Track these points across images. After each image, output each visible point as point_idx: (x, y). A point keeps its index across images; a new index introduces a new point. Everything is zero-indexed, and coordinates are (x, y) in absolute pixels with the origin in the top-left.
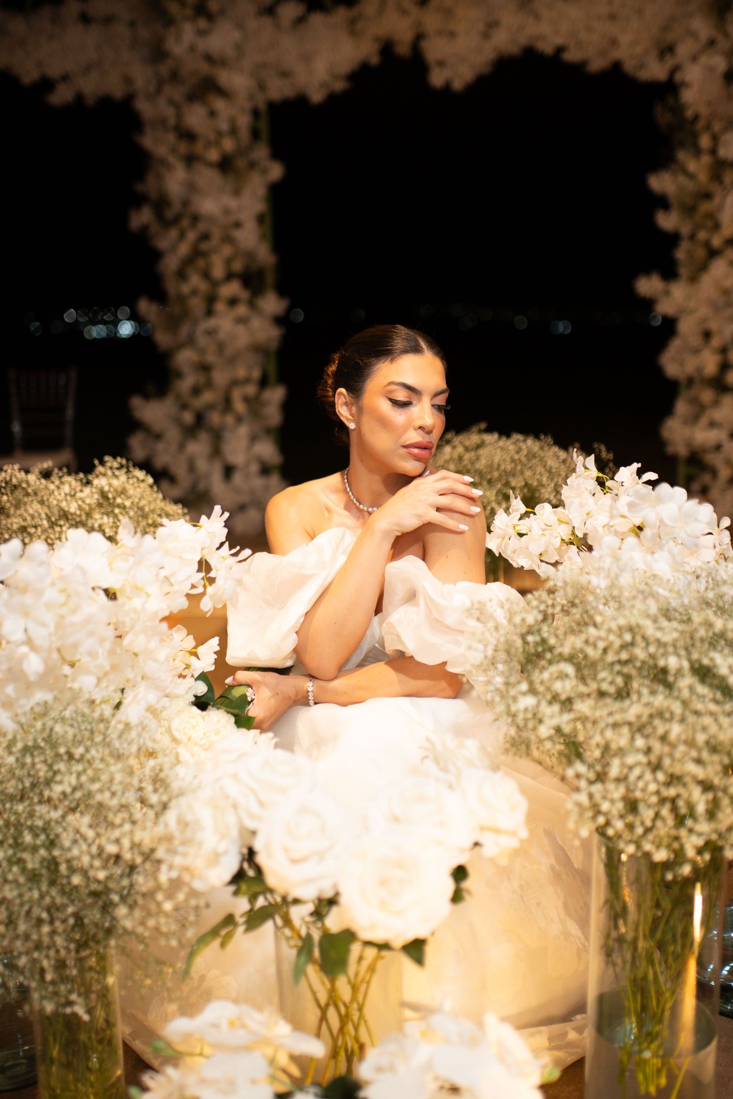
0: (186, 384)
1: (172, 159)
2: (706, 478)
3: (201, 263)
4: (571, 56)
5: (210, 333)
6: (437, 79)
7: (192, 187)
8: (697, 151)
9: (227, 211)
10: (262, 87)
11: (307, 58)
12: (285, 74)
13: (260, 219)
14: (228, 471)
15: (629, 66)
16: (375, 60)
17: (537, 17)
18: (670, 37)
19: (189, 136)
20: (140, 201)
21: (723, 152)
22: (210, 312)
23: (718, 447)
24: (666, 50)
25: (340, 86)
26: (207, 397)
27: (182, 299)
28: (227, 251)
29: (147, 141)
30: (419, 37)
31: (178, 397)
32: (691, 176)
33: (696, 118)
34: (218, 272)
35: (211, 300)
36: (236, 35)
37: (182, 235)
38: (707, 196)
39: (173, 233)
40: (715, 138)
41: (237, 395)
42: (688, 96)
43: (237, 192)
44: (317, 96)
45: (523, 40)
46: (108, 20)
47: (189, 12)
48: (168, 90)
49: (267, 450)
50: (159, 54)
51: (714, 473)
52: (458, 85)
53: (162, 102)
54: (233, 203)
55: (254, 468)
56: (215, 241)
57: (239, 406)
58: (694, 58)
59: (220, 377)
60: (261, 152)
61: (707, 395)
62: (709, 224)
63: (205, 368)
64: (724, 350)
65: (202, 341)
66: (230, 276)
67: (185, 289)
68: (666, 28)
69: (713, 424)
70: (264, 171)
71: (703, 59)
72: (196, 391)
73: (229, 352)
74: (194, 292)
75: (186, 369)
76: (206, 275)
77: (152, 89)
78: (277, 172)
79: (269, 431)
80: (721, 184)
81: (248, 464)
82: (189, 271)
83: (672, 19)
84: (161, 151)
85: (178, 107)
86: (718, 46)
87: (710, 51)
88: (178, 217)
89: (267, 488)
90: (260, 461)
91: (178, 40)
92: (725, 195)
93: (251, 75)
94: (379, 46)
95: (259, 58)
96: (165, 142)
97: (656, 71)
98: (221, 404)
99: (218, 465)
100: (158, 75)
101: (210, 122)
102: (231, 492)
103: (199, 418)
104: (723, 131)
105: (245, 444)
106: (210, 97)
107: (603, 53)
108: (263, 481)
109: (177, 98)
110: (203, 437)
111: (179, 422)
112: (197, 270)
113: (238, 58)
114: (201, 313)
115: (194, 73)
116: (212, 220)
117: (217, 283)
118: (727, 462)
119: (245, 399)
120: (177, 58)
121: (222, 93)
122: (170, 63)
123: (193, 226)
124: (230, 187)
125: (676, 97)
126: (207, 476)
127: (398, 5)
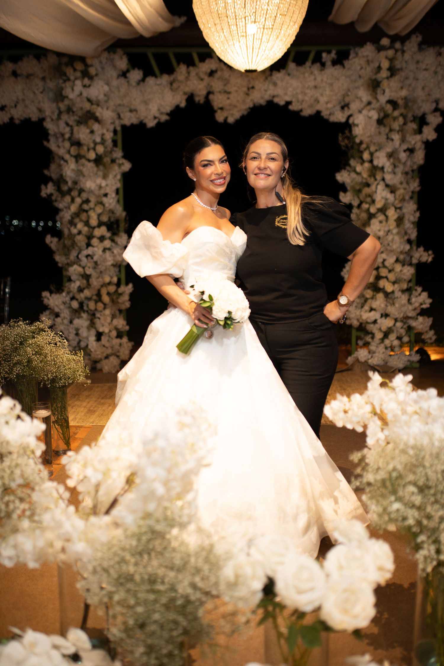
0: (75, 286)
1: (67, 157)
2: (368, 339)
3: (84, 216)
4: (293, 107)
5: (89, 256)
6: (220, 117)
7: (80, 173)
8: (363, 162)
9: (100, 187)
10: (119, 117)
11: (146, 103)
12: (132, 111)
13: (117, 191)
14: (99, 336)
15: (325, 113)
16: (183, 105)
17: (275, 84)
18: (347, 100)
19: (78, 144)
20: (47, 180)
21: (375, 163)
22: (88, 244)
23: (375, 322)
24: (344, 106)
25: (164, 118)
26: (87, 293)
27: (72, 236)
28: (99, 210)
29: (52, 145)
30: (209, 93)
31: (69, 292)
32: (358, 174)
33: (361, 143)
34: (94, 222)
35: (89, 237)
36: (106, 88)
37: (73, 200)
38: (368, 185)
39: (68, 199)
40: (372, 154)
41: (104, 291)
42: (357, 131)
43: (105, 177)
44: (151, 124)
45: (267, 97)
46: (29, 76)
47: (78, 74)
48: (65, 117)
49: (121, 323)
50: (60, 97)
51: (373, 336)
52: (231, 120)
53: (62, 124)
54: (104, 184)
55: (114, 333)
56: (92, 205)
57: (106, 299)
58: (360, 112)
59: (95, 282)
60: (118, 154)
61: (369, 293)
62: (369, 200)
63: (87, 277)
65: (84, 260)
66: (100, 224)
67: (74, 231)
68: (346, 95)
69: (372, 309)
70: (120, 165)
71: (365, 112)
72: (80, 290)
73: (102, 268)
74: (80, 233)
75: (74, 277)
76: (87, 223)
77: (55, 117)
78: (127, 166)
79: (120, 311)
80: (376, 180)
81: (110, 331)
82: (77, 220)
83: (349, 90)
84: (61, 152)
85: (71, 127)
86: (373, 106)
87: (368, 107)
88: (70, 190)
89: (120, 345)
90: (116, 329)
91: (73, 90)
92: (378, 184)
93: (114, 111)
94: (185, 97)
95: (119, 102)
96: (64, 147)
97: (339, 117)
98: (95, 297)
99: (93, 332)
100: (59, 109)
101: (90, 136)
102: (101, 346)
103: (81, 304)
104: (376, 151)
105: (109, 319)
106: (91, 122)
107: (311, 106)
108: (118, 341)
109: (71, 123)
110: (84, 315)
111: (70, 307)
112: (81, 220)
113: (106, 101)
114: (83, 244)
115: (81, 109)
116: (91, 192)
117: (94, 228)
118: (380, 329)
119: (108, 294)
120: (71, 100)
121: (97, 120)
122: (66, 102)
123: (79, 195)
124: (101, 173)
125: (350, 131)
126: (87, 338)
127: (197, 74)
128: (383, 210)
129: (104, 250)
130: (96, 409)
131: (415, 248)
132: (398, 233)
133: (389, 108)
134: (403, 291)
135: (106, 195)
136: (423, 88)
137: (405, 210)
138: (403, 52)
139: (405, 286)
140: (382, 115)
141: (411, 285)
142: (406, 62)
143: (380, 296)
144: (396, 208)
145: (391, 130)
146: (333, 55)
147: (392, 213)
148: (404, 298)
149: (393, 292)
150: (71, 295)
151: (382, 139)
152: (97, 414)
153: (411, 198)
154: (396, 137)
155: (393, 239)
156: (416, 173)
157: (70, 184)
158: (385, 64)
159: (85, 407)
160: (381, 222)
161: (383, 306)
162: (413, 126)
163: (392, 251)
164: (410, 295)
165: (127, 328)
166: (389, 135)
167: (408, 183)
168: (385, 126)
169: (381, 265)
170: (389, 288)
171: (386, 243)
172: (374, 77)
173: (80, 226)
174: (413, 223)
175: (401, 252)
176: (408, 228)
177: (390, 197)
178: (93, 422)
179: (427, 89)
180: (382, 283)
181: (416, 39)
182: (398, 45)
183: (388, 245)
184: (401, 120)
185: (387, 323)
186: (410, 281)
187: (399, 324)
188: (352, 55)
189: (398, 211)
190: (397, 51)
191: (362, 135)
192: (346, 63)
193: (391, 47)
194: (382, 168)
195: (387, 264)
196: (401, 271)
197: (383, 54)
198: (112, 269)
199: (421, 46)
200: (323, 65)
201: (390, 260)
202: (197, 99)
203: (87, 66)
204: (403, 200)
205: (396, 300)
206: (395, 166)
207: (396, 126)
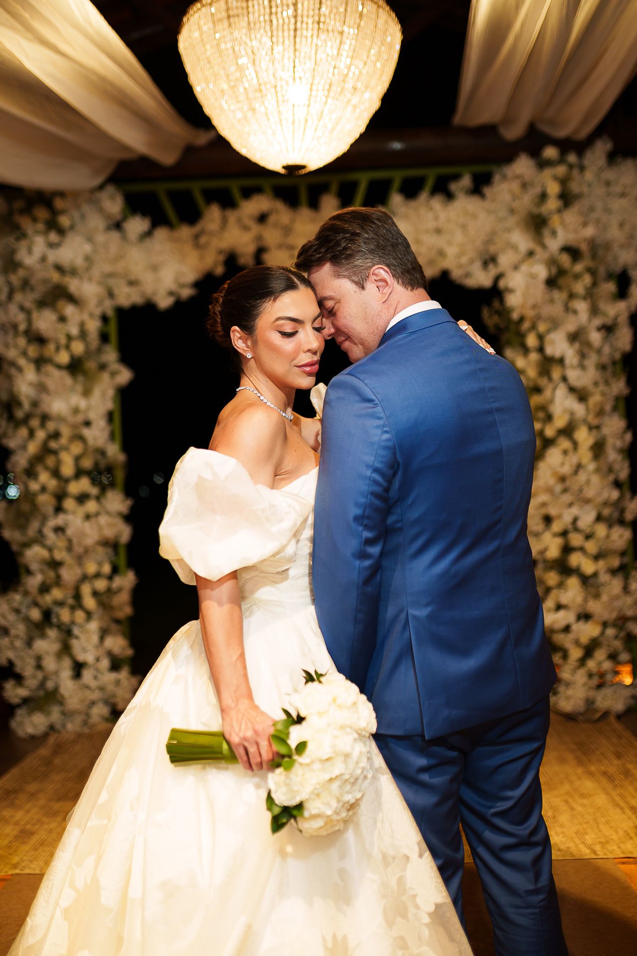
0: (34, 582)
1: (22, 362)
2: (557, 659)
3: (50, 461)
5: (59, 530)
7: (42, 388)
8: (526, 350)
9: (76, 411)
10: (111, 294)
11: (155, 268)
12: (132, 283)
13: (110, 416)
14: (78, 668)
15: (456, 274)
16: (220, 270)
18: (492, 249)
19: (40, 340)
21: (549, 350)
22: (59, 509)
23: (567, 629)
24: (489, 260)
25: (186, 293)
26: (57, 593)
28: (77, 449)
30: (260, 251)
31: (26, 593)
33: (522, 319)
34: (68, 469)
35: (60, 497)
36: (87, 248)
37: (32, 434)
38: (538, 390)
39: (23, 432)
40: (541, 338)
41: (86, 590)
42: (513, 300)
43: (86, 393)
44: (164, 302)
47: (41, 226)
48: (19, 297)
49: (117, 644)
50: (10, 265)
51: (565, 653)
53: (13, 309)
54: (83, 403)
55: (105, 663)
56: (64, 441)
57: (90, 602)
58: (516, 268)
59: (69, 575)
60: (111, 355)
61: (552, 578)
62: (541, 415)
63: (55, 565)
64: (564, 534)
65: (51, 537)
66: (79, 473)
67: (34, 486)
68: (489, 241)
69: (559, 607)
71: (524, 268)
72: (45, 589)
73: (78, 550)
74: (44, 489)
75: (34, 567)
76: (56, 473)
78: (125, 376)
79: (118, 621)
80: (550, 379)
81: (98, 660)
82: (39, 469)
83: (493, 233)
84: (12, 354)
85: (28, 313)
86: (538, 257)
87: (530, 261)
88: (28, 417)
89: (118, 683)
90: (110, 654)
91: (30, 251)
92: (555, 389)
93: (100, 283)
94: (222, 258)
95: (107, 268)
96: (16, 346)
97: (481, 279)
98: (70, 601)
99: (67, 663)
100: (9, 283)
101: (60, 326)
102: (81, 688)
103: (47, 615)
104: (549, 331)
105: (95, 639)
106: (61, 303)
107: (431, 262)
108: (113, 676)
109: (28, 304)
110: (52, 633)
111: (27, 620)
112: (46, 468)
113: (88, 269)
114: (50, 510)
115: (45, 281)
116: (61, 419)
117: (67, 481)
118: (577, 643)
119: (95, 594)
120: (27, 269)
121: (72, 299)
122: (21, 273)
123: (43, 425)
124: (79, 388)
125: (502, 301)
126: (56, 673)
127: (239, 220)
128: (568, 431)
129: (88, 517)
130: (37, 827)
131: (628, 495)
132: (597, 470)
133: (565, 259)
134: (613, 572)
135: (88, 424)
136: (621, 225)
137: (606, 431)
138: (582, 168)
139: (616, 562)
140: (554, 271)
141: (626, 560)
142: (590, 185)
143: (573, 582)
144: (591, 428)
145: (572, 296)
146: (466, 181)
147: (584, 436)
148: (615, 585)
149: (595, 575)
150: (29, 600)
151: (557, 309)
152: (34, 840)
153: (615, 409)
154: (582, 307)
155: (588, 482)
156: (619, 368)
157: (26, 406)
158: (554, 189)
159: (17, 823)
160: (565, 452)
161: (579, 599)
162: (611, 287)
163: (587, 501)
164: (626, 578)
165: (129, 652)
166: (570, 305)
167: (607, 383)
168: (560, 288)
169: (570, 527)
170: (588, 567)
171: (575, 488)
172: (535, 210)
173: (44, 477)
174: (621, 451)
175: (606, 504)
176: (614, 461)
177: (579, 409)
178: (15, 866)
179: (627, 228)
180: (575, 559)
181: (602, 148)
182: (572, 158)
183: (581, 490)
184: (587, 279)
185: (588, 631)
186: (623, 554)
187: (610, 632)
188: (497, 178)
189: (594, 432)
190: (571, 167)
191: (523, 306)
192: (487, 191)
193: (561, 160)
194: (561, 361)
195: (581, 524)
196: (608, 536)
197: (548, 173)
198: (100, 550)
199: (612, 158)
200: (450, 196)
201: (587, 518)
202: (242, 261)
203: (55, 212)
204: (600, 413)
205: (600, 589)
206: (583, 356)
207: (579, 288)
